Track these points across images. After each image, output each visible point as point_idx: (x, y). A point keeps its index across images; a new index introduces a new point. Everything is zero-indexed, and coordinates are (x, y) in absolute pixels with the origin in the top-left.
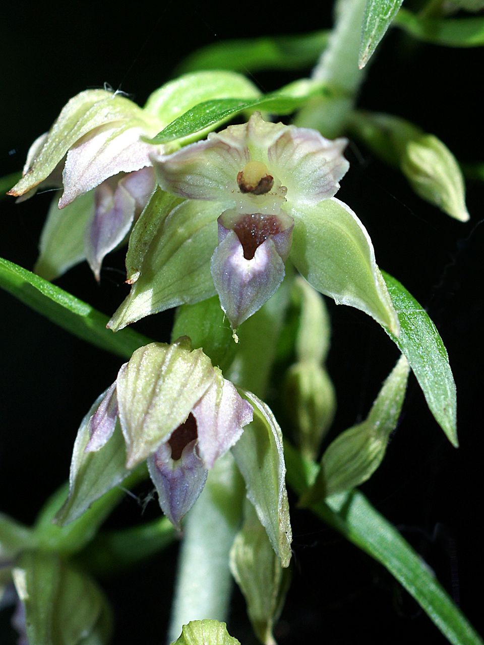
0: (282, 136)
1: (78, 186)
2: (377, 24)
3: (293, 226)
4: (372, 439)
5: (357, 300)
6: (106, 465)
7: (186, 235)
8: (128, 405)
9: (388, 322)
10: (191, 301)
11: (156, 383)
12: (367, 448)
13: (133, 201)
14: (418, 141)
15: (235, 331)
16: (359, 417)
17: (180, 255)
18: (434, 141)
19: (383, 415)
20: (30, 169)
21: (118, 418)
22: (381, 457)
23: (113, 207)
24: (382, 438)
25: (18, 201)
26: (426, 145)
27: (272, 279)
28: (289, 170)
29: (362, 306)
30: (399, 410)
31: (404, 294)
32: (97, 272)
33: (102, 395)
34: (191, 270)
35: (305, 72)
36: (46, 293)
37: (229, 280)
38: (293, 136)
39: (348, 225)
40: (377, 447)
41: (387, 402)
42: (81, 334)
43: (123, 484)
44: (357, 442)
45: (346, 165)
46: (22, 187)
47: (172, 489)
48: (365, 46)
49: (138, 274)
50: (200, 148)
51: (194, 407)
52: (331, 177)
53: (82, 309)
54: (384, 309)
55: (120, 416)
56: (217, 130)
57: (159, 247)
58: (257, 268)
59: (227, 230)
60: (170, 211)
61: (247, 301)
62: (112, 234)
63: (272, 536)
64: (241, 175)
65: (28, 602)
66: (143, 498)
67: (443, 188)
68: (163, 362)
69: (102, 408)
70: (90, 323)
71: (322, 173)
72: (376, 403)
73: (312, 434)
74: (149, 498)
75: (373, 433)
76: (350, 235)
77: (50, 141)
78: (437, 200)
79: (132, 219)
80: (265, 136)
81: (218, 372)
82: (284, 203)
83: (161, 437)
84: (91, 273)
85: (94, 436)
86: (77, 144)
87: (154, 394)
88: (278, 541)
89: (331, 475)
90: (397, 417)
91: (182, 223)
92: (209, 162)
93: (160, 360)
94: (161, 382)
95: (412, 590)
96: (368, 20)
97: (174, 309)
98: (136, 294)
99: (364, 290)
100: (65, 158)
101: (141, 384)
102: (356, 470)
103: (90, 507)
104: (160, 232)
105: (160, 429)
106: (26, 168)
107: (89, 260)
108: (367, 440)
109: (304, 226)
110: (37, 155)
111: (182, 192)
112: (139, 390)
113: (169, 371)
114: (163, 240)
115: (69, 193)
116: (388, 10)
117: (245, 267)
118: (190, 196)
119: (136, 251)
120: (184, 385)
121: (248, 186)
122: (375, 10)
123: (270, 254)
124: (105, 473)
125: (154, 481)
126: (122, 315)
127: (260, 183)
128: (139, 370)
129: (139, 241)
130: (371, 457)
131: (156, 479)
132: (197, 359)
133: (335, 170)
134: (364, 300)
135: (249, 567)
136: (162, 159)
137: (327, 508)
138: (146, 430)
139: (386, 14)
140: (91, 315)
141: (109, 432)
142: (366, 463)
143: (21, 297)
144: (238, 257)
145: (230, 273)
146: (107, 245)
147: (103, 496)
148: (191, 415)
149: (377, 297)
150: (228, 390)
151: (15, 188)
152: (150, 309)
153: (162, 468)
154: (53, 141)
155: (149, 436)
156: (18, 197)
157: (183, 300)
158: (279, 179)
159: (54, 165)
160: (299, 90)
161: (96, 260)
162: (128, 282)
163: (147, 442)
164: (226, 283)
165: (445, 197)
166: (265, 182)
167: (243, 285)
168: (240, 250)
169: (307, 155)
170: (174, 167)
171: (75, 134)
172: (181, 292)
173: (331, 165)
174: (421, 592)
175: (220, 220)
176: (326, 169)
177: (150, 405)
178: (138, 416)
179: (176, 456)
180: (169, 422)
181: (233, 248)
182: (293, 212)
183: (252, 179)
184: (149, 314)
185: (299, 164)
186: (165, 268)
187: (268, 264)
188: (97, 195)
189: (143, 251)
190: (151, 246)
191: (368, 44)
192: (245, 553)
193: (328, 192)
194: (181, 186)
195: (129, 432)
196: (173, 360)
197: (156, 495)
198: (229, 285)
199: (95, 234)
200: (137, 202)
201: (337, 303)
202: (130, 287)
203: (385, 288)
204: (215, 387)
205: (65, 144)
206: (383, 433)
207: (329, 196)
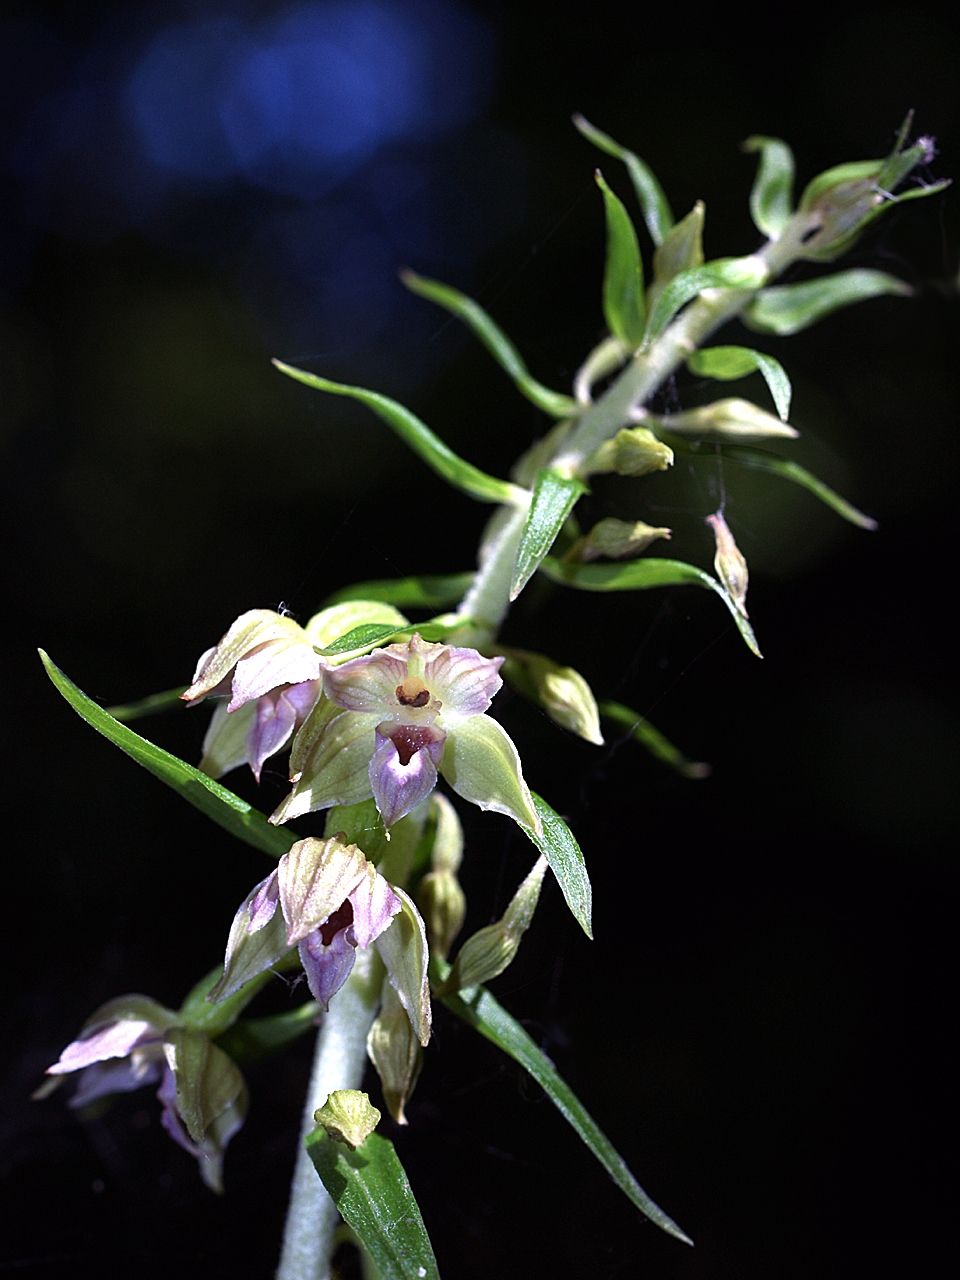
0: (442, 654)
1: (247, 694)
2: (529, 561)
3: (445, 739)
4: (506, 938)
5: (503, 806)
6: (259, 950)
7: (343, 743)
8: (289, 890)
9: (533, 826)
10: (346, 803)
11: (316, 872)
12: (502, 945)
13: (294, 711)
14: (556, 673)
15: (387, 830)
16: (493, 920)
17: (338, 760)
18: (572, 673)
19: (517, 916)
20: (201, 676)
21: (279, 902)
22: (513, 954)
23: (274, 715)
24: (515, 936)
25: (188, 706)
26: (565, 677)
27: (424, 783)
28: (444, 687)
29: (507, 811)
30: (533, 912)
31: (544, 805)
32: (257, 775)
33: (259, 885)
34: (346, 776)
35: (452, 608)
36: (211, 789)
37: (386, 783)
38: (451, 655)
39: (495, 740)
40: (510, 945)
41: (522, 904)
42: (237, 833)
43: (273, 968)
44: (491, 940)
45: (499, 683)
46: (193, 693)
47: (322, 972)
48: (516, 580)
49: (300, 774)
50: (365, 661)
51: (350, 895)
52: (484, 695)
53: (244, 808)
54: (529, 815)
55: (281, 899)
56: (382, 647)
57: (319, 752)
58: (412, 773)
59: (385, 738)
60: (330, 720)
61: (400, 803)
62: (273, 740)
63: (413, 1019)
64: (400, 688)
65: (178, 1074)
66: (291, 981)
67: (579, 715)
68: (323, 853)
69: (262, 893)
70: (247, 821)
71: (475, 691)
72: (511, 905)
73: (443, 937)
74: (298, 980)
75: (508, 933)
76: (498, 750)
77: (220, 652)
78: (573, 727)
79: (292, 727)
80: (427, 652)
81: (371, 866)
82: (438, 716)
83: (318, 921)
84: (253, 775)
85: (256, 917)
86: (246, 656)
87: (313, 880)
88: (419, 1022)
89: (465, 969)
90: (530, 918)
91: (340, 733)
92: (370, 677)
93: (319, 851)
94: (320, 870)
95: (537, 1077)
96: (521, 557)
97: (327, 810)
98: (297, 794)
99: (509, 798)
100: (235, 668)
101: (301, 872)
102: (489, 965)
103: (242, 987)
104: (321, 738)
105: (318, 911)
106: (196, 677)
107: (250, 763)
108: (502, 937)
109: (454, 738)
110: (208, 663)
111: (344, 704)
112: (299, 877)
113: (328, 861)
114: (323, 746)
115: (237, 700)
116: (540, 548)
117: (401, 772)
118: (350, 707)
119: (299, 754)
120: (341, 875)
121: (407, 699)
122: (527, 548)
123: (424, 761)
124: (257, 957)
125: (304, 965)
126: (283, 811)
127: (419, 696)
128: (299, 860)
129: (302, 745)
130: (505, 954)
131: (306, 963)
132: (353, 852)
133: (488, 689)
134: (510, 806)
135: (386, 1051)
136: (330, 669)
137: (460, 999)
138: (305, 912)
139: (537, 552)
140: (250, 812)
141: (270, 913)
142: (499, 960)
143: (184, 794)
144: (394, 762)
145: (386, 776)
146: (268, 750)
147: (254, 978)
148: (347, 900)
149: (523, 805)
150: (381, 883)
151: (187, 693)
152: (309, 806)
153: (314, 952)
154: (223, 653)
155: (308, 917)
156: (190, 701)
157: (339, 801)
158: (434, 695)
159: (224, 674)
160: (447, 621)
161: (257, 763)
162: (292, 781)
163: (306, 923)
164: (383, 786)
165: (580, 723)
166: (423, 696)
167: (399, 788)
168: (397, 756)
169: (462, 674)
170: (340, 678)
171: (244, 646)
172: (338, 794)
173: (486, 684)
174: (543, 1079)
175: (377, 729)
176: (480, 687)
177: (310, 889)
178: (299, 899)
179: (326, 942)
180: (328, 906)
181: (391, 754)
182: (444, 726)
183: (411, 692)
184: (307, 811)
185: (454, 682)
186: (323, 771)
187: (422, 769)
188: (258, 705)
189: (305, 754)
190: (312, 750)
191: (520, 578)
192: (382, 1038)
193: (479, 709)
194: (342, 697)
195: (289, 914)
196: (332, 852)
197: (305, 977)
198: (385, 787)
199: (257, 740)
200: (298, 712)
201: (483, 809)
202: (291, 785)
203: (530, 797)
204: (368, 878)
205: (234, 656)
206: (516, 932)
207: (481, 711)
